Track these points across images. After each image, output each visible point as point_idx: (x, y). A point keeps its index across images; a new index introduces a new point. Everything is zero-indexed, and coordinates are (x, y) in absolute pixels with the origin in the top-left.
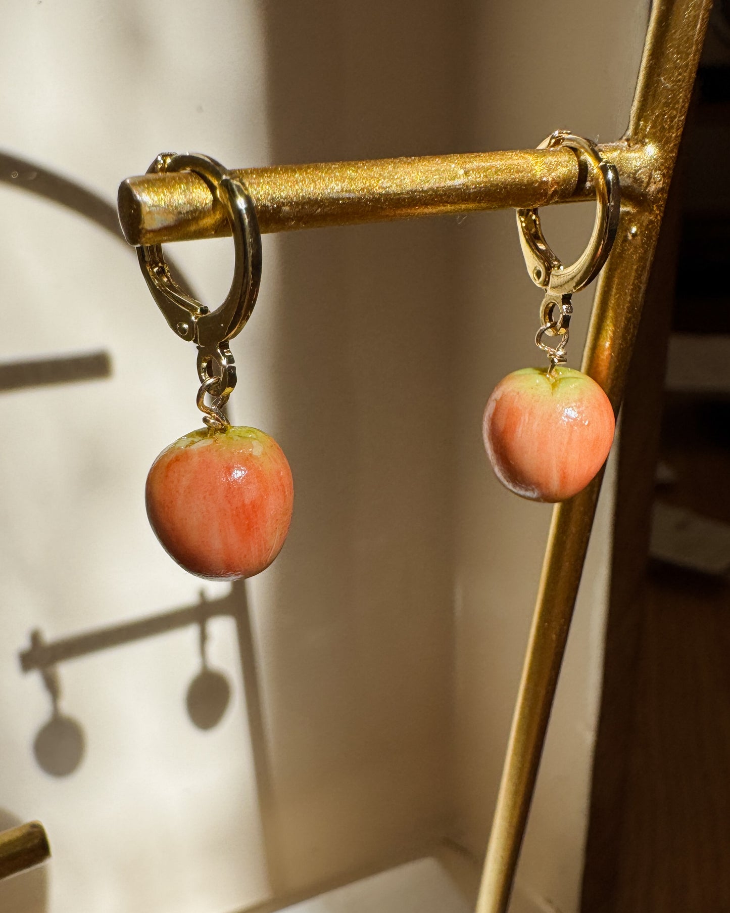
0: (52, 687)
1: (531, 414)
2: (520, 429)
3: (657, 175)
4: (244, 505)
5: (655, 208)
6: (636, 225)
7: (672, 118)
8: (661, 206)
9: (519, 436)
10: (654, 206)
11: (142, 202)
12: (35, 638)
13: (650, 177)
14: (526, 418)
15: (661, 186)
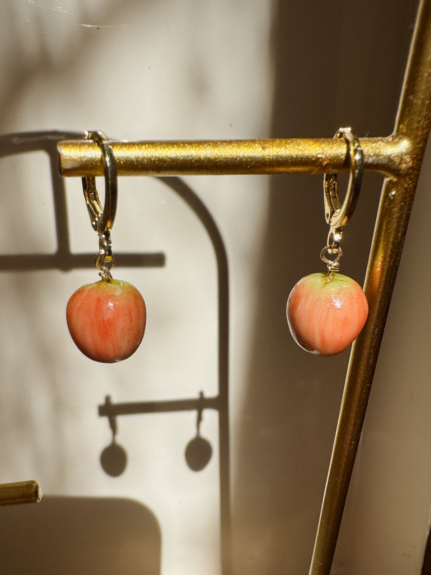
0: (113, 426)
1: (306, 298)
2: (300, 307)
3: (407, 158)
4: (103, 320)
5: (408, 180)
6: (395, 190)
7: (419, 122)
8: (413, 178)
9: (298, 311)
10: (407, 178)
11: (61, 153)
12: (108, 399)
13: (402, 159)
14: (303, 301)
15: (411, 165)
